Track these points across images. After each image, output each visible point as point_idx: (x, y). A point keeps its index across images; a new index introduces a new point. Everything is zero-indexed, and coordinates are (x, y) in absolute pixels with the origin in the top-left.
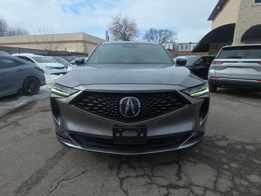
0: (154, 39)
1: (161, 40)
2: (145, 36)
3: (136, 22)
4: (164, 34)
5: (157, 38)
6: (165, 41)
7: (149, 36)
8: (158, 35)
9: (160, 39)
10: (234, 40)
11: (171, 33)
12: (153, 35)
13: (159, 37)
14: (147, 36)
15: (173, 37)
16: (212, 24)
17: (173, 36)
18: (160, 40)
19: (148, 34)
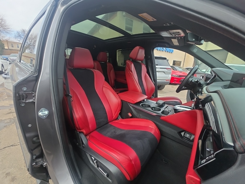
2: (17, 35)
3: (5, 18)
7: (22, 36)
14: (20, 36)
19: (20, 33)
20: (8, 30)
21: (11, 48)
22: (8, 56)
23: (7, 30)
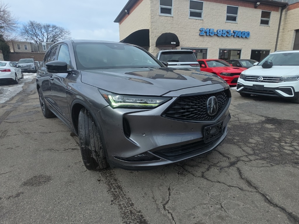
0: (38, 37)
1: (50, 38)
2: (23, 31)
3: (8, 10)
4: (52, 31)
5: (43, 34)
6: (55, 39)
7: (30, 31)
8: (43, 30)
9: (48, 36)
10: (150, 45)
11: (62, 31)
12: (35, 30)
13: (45, 34)
14: (27, 32)
15: (66, 36)
16: (119, 27)
17: (65, 34)
18: (48, 39)
19: (28, 28)
20: (14, 25)
21: (17, 50)
22: (17, 62)
23: (12, 26)
